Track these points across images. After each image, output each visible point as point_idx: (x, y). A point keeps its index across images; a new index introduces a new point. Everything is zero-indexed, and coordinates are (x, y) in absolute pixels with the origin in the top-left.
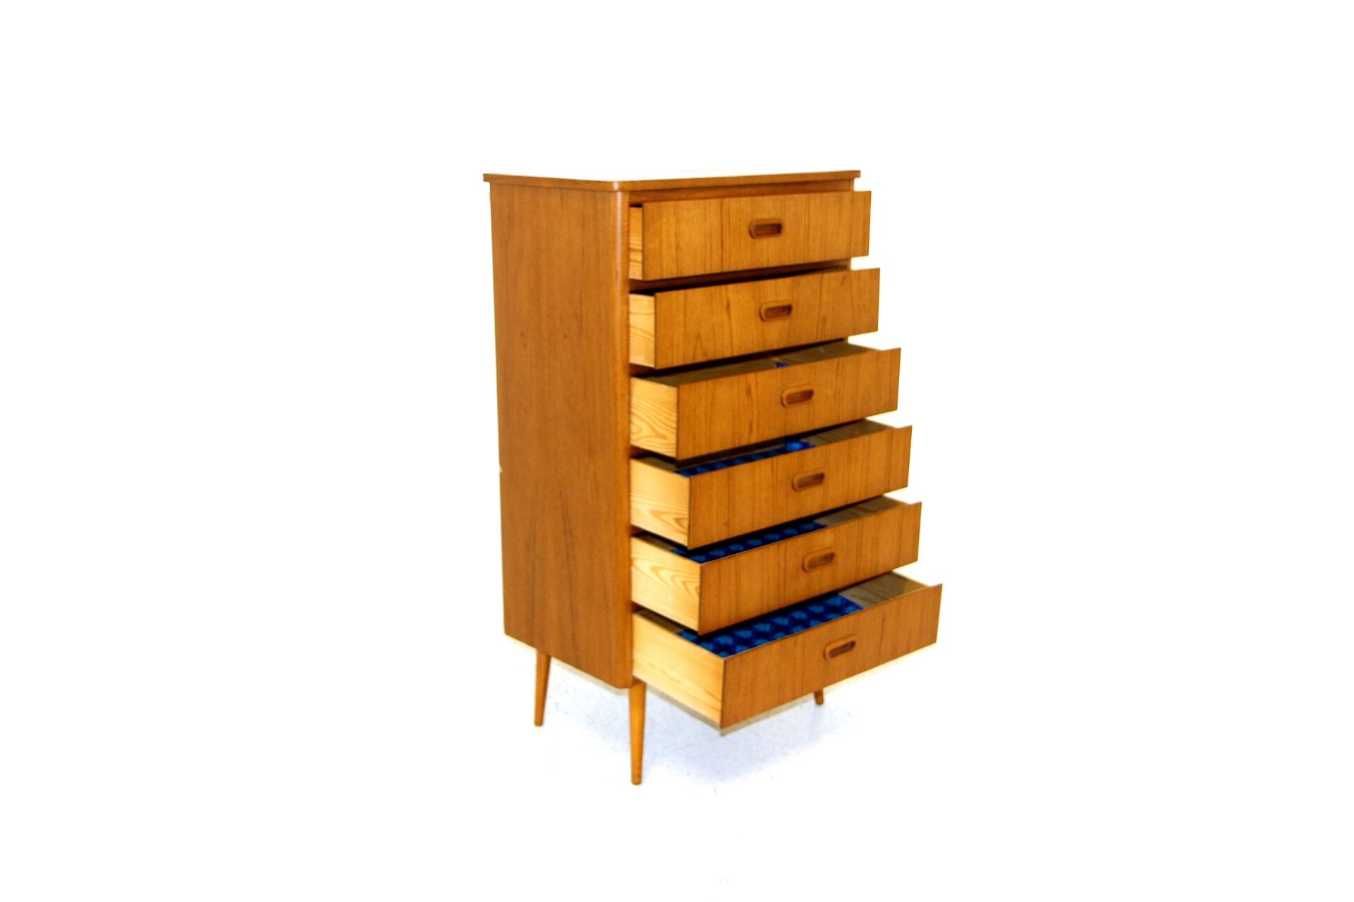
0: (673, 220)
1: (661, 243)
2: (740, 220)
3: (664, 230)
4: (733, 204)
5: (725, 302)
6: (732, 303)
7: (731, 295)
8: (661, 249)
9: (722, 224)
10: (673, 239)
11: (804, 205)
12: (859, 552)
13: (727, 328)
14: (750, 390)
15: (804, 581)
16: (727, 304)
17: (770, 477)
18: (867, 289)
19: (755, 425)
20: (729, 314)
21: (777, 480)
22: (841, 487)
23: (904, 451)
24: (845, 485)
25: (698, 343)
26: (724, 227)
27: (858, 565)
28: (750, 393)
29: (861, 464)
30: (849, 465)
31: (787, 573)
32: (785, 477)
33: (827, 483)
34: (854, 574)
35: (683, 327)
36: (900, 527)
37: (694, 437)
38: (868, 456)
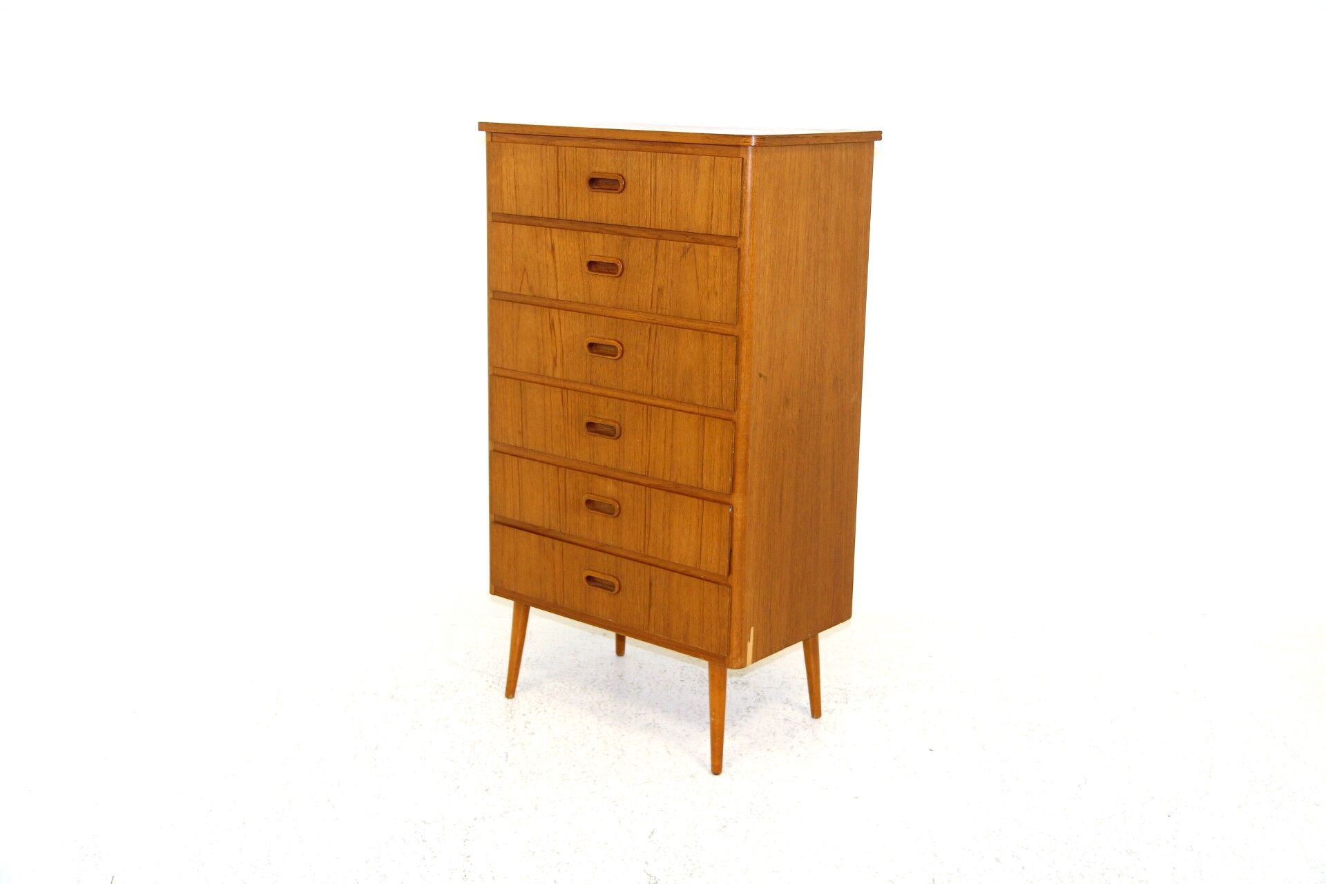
0: (512, 160)
1: (501, 181)
2: (576, 170)
3: (504, 168)
4: (569, 153)
5: (550, 245)
6: (556, 247)
7: (555, 238)
8: (501, 185)
9: (558, 171)
10: (512, 178)
11: (649, 164)
12: (647, 522)
13: (551, 270)
14: (553, 325)
15: (586, 519)
16: (552, 246)
17: (561, 407)
18: (718, 270)
19: (558, 361)
20: (554, 257)
21: (568, 413)
22: (640, 454)
23: (721, 448)
24: (645, 453)
25: (525, 276)
26: (560, 175)
27: (647, 536)
28: (554, 328)
29: (663, 438)
30: (649, 433)
31: (568, 500)
32: (577, 414)
33: (622, 441)
34: (642, 544)
35: (510, 258)
36: (700, 522)
37: (503, 351)
38: (672, 433)
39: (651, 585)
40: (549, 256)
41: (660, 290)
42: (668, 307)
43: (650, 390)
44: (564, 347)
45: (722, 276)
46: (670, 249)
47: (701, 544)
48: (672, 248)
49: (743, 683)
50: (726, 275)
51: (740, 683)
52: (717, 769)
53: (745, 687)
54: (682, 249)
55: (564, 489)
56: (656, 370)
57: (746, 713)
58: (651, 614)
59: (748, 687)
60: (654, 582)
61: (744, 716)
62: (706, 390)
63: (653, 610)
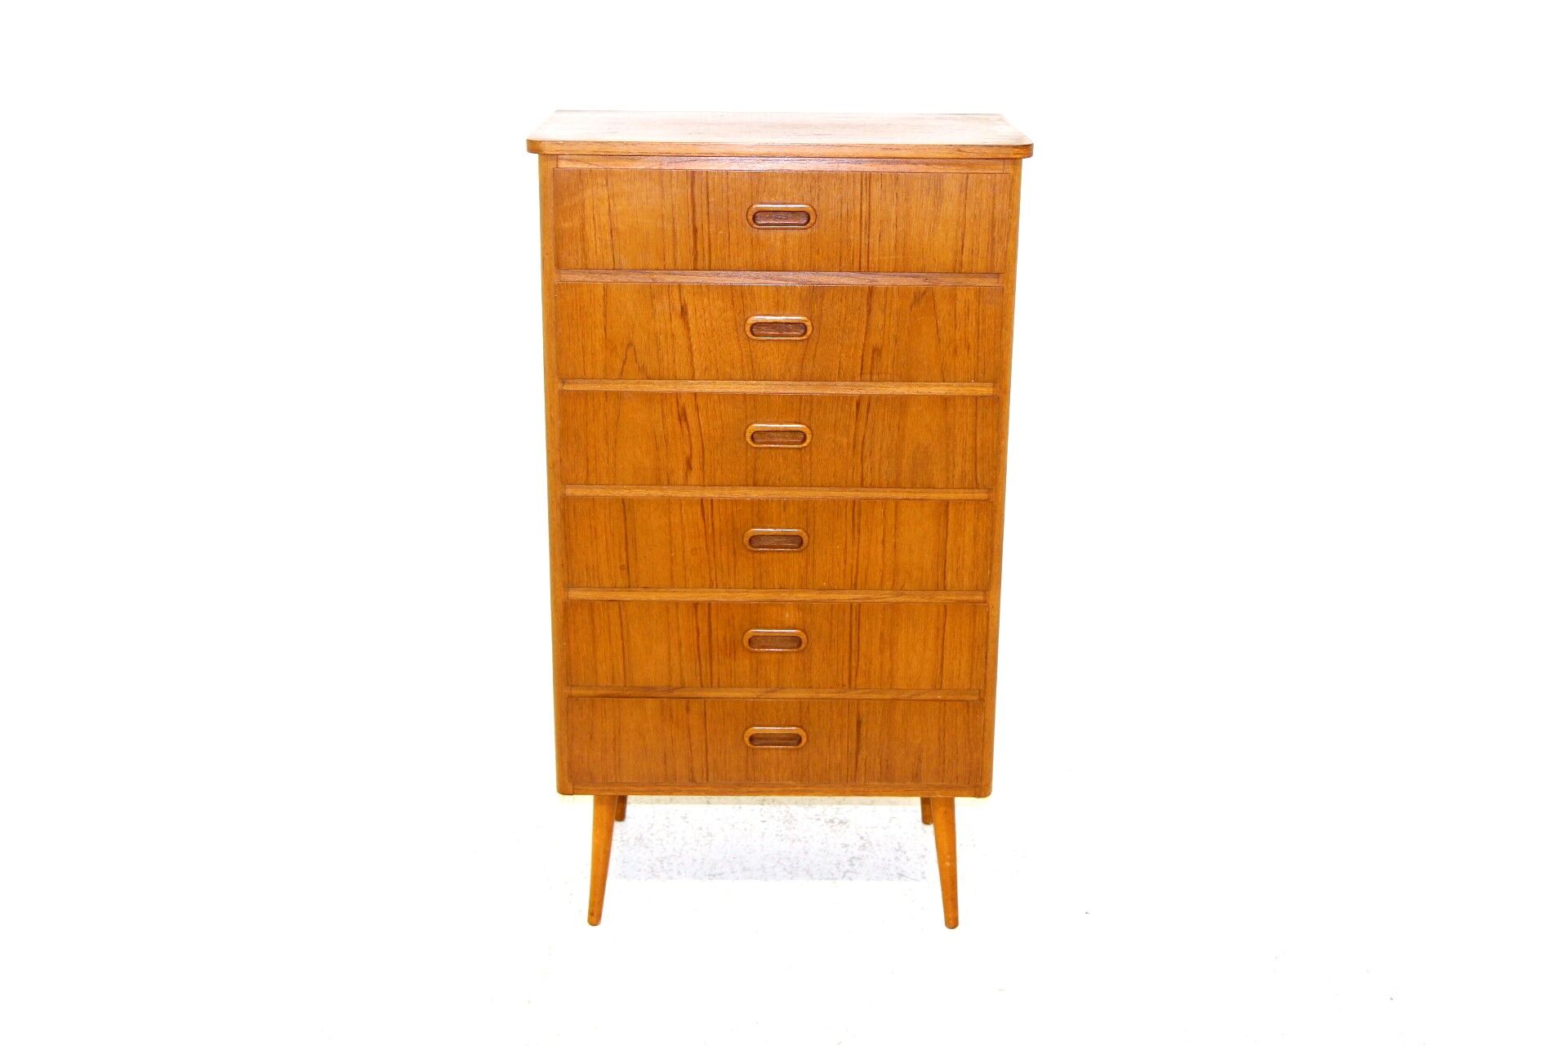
5: (678, 306)
6: (690, 308)
7: (688, 297)
8: (583, 229)
9: (694, 204)
10: (604, 218)
11: (858, 186)
12: (854, 647)
13: (681, 341)
14: (685, 415)
15: (747, 662)
16: (682, 308)
17: (700, 521)
18: (972, 317)
19: (695, 463)
20: (686, 323)
21: (713, 529)
22: (842, 563)
23: (975, 536)
24: (849, 561)
25: (630, 353)
26: (698, 209)
27: (854, 664)
28: (686, 419)
29: (880, 538)
30: (856, 535)
31: (714, 643)
32: (730, 528)
33: (811, 552)
34: (846, 675)
35: (602, 331)
36: (941, 632)
37: (588, 460)
38: (896, 529)
39: (859, 723)
40: (677, 322)
41: (877, 351)
42: (890, 370)
43: (859, 479)
44: (706, 443)
45: (978, 323)
46: (892, 295)
47: (943, 658)
48: (896, 295)
49: (841, 822)
50: (984, 323)
51: (837, 821)
52: (952, 921)
53: (845, 826)
54: (912, 296)
55: (706, 628)
56: (868, 453)
57: (850, 868)
58: (860, 760)
59: (848, 827)
60: (864, 720)
61: (848, 871)
62: (951, 468)
63: (863, 753)
